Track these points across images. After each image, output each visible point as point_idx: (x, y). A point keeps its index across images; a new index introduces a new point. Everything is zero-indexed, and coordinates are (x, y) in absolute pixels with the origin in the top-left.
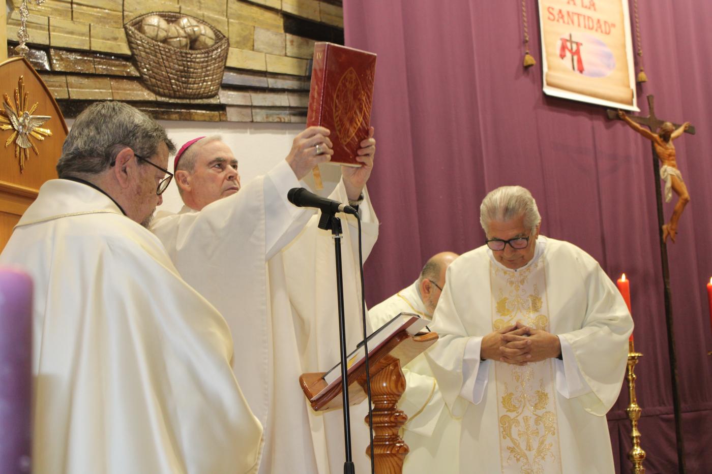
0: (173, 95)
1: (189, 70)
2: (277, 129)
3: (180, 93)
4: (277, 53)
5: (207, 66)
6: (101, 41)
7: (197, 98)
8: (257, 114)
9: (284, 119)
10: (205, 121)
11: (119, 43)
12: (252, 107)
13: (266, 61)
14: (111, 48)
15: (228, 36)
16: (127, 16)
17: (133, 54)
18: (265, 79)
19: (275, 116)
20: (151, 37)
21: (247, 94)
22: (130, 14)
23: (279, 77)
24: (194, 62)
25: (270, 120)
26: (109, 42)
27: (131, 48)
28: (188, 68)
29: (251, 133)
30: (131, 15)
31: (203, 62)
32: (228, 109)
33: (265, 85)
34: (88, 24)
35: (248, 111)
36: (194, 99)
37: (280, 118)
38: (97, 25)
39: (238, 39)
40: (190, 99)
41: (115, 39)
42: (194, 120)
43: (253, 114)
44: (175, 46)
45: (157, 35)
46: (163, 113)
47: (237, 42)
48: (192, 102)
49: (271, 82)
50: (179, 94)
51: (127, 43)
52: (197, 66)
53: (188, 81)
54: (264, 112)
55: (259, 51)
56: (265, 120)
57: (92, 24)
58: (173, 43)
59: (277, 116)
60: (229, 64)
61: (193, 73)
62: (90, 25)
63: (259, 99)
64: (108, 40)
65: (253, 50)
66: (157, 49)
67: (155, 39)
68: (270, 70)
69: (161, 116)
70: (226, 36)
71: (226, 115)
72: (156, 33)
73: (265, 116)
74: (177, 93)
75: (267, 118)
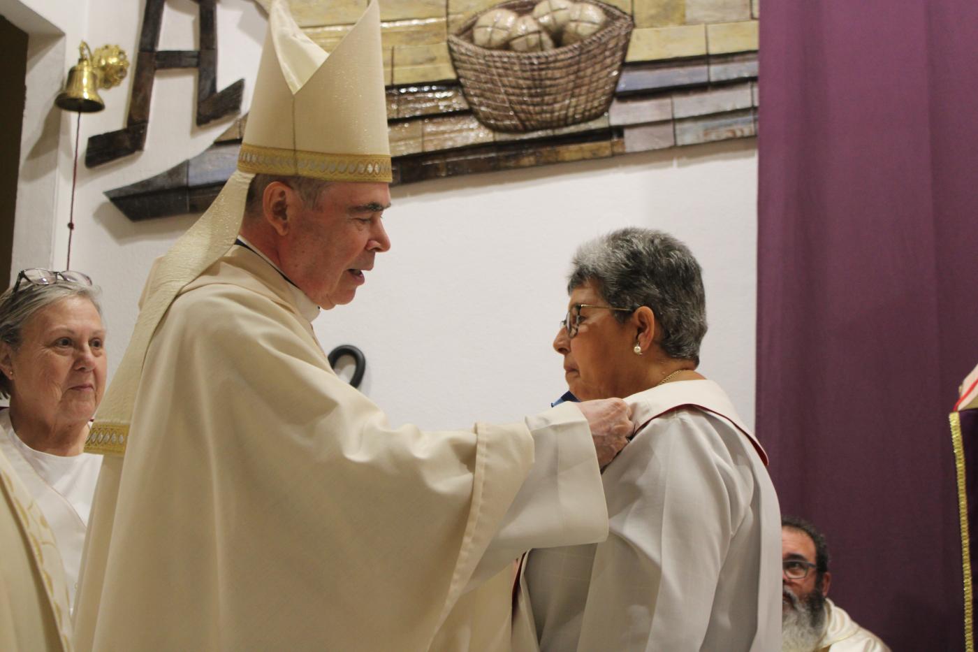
0: (521, 127)
1: (543, 82)
2: (726, 151)
3: (533, 123)
4: (735, 17)
5: (579, 70)
6: (409, 68)
7: (567, 125)
8: (684, 132)
9: (742, 131)
10: (584, 159)
11: (437, 65)
12: (674, 121)
13: (707, 38)
14: (423, 76)
15: (633, 11)
16: (453, 21)
17: (459, 77)
18: (705, 68)
19: (722, 131)
20: (481, 45)
21: (667, 101)
22: (460, 16)
23: (736, 58)
24: (555, 68)
25: (713, 137)
26: (421, 67)
27: (455, 68)
28: (541, 80)
29: (680, 166)
30: (461, 19)
31: (570, 65)
32: (627, 133)
33: (702, 79)
34: (391, 48)
35: (668, 129)
36: (559, 127)
37: (734, 132)
38: (403, 46)
39: (653, 12)
40: (553, 128)
41: (432, 60)
42: (563, 162)
43: (678, 132)
44: (520, 49)
45: (490, 40)
46: (507, 158)
47: (652, 17)
48: (558, 132)
49: (716, 72)
50: (531, 125)
51: (450, 61)
52: (557, 74)
53: (543, 100)
54: (700, 125)
55: (695, 22)
56: (702, 140)
57: (396, 47)
58: (516, 47)
59: (729, 128)
60: (631, 57)
61: (551, 86)
62: (393, 50)
63: (686, 106)
64: (421, 63)
65: (684, 23)
66: (489, 61)
67: (488, 46)
68: (714, 50)
69: (502, 164)
70: (628, 11)
71: (623, 143)
72: (488, 37)
73: (701, 133)
74: (527, 123)
75: (706, 134)
